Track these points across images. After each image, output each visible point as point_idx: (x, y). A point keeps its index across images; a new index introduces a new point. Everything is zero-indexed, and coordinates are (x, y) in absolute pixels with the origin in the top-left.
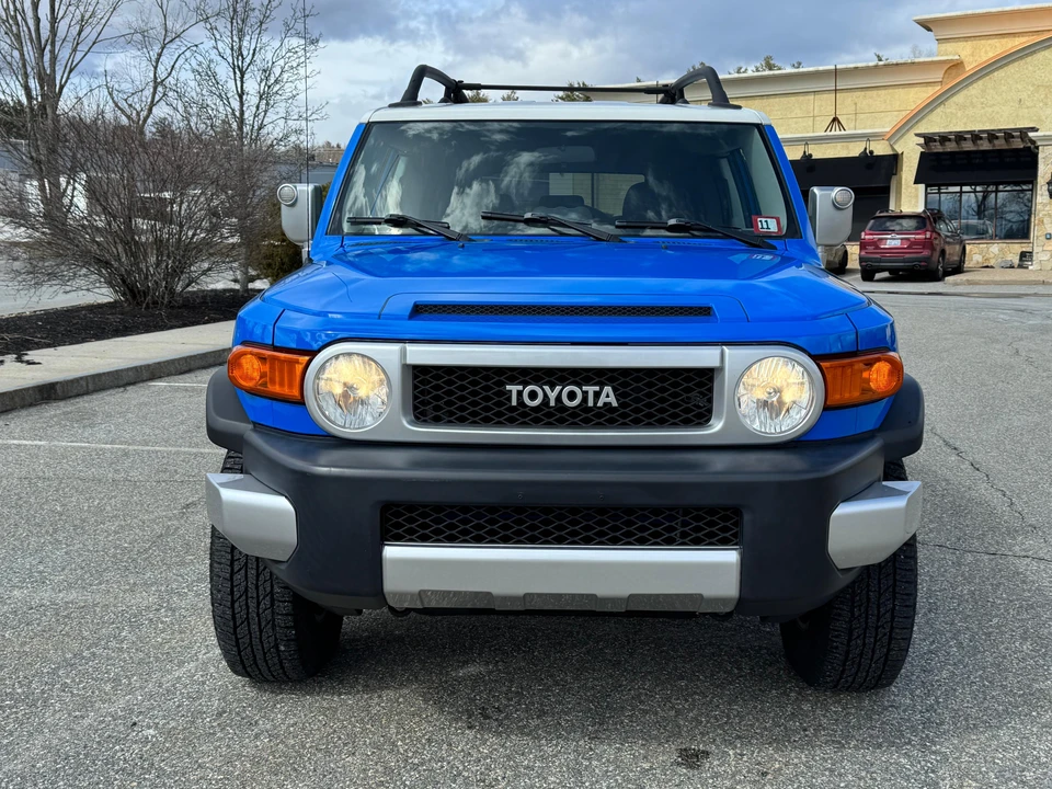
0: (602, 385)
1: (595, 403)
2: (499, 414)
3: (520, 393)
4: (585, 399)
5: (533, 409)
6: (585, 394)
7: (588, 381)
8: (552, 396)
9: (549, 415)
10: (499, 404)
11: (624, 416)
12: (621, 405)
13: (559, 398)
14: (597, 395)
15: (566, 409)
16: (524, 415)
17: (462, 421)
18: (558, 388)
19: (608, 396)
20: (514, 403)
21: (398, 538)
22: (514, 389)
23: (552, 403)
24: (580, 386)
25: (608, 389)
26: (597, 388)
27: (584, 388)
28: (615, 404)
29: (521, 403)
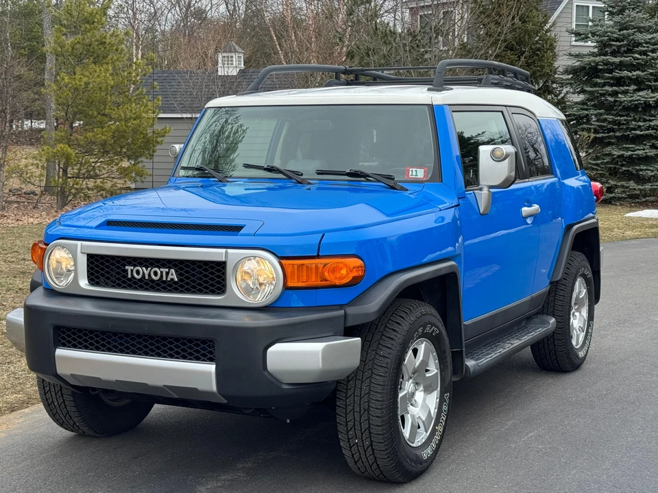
0: (170, 268)
1: (167, 278)
2: (124, 282)
3: (132, 271)
4: (162, 276)
5: (139, 280)
6: (162, 272)
7: (164, 266)
8: (146, 272)
9: (147, 284)
10: (124, 277)
11: (181, 286)
13: (149, 275)
14: (167, 274)
15: (153, 281)
16: (135, 283)
18: (149, 269)
19: (173, 275)
20: (129, 276)
21: (64, 345)
22: (129, 268)
23: (147, 278)
24: (159, 268)
25: (173, 271)
26: (167, 270)
27: (161, 269)
28: (176, 280)
29: (133, 277)
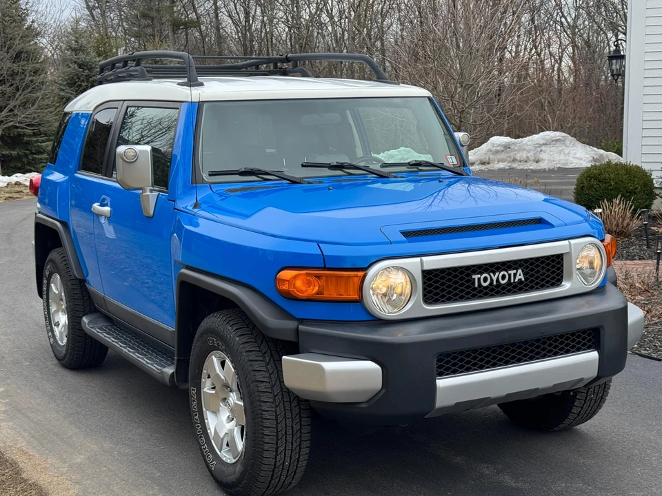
1: (514, 280)
2: (468, 293)
3: (479, 279)
4: (510, 278)
5: (484, 288)
6: (510, 275)
7: (511, 268)
8: (495, 278)
9: (492, 290)
10: (468, 287)
11: (526, 285)
12: (526, 279)
13: (498, 280)
14: (515, 275)
15: (500, 285)
16: (480, 292)
17: (449, 300)
18: (497, 274)
19: (520, 276)
20: (476, 285)
21: (441, 374)
22: (476, 277)
23: (495, 283)
25: (520, 271)
26: (515, 271)
27: (510, 272)
28: (523, 280)
29: (480, 285)
